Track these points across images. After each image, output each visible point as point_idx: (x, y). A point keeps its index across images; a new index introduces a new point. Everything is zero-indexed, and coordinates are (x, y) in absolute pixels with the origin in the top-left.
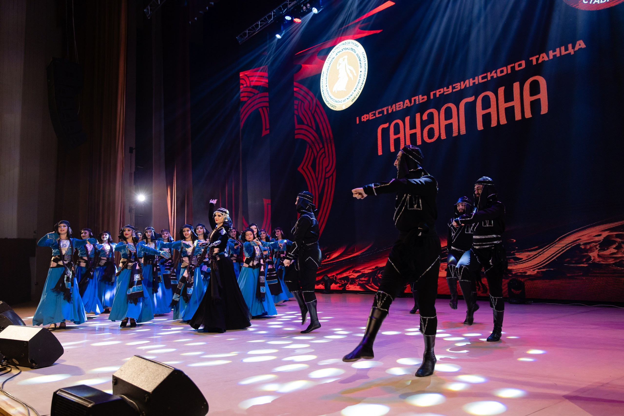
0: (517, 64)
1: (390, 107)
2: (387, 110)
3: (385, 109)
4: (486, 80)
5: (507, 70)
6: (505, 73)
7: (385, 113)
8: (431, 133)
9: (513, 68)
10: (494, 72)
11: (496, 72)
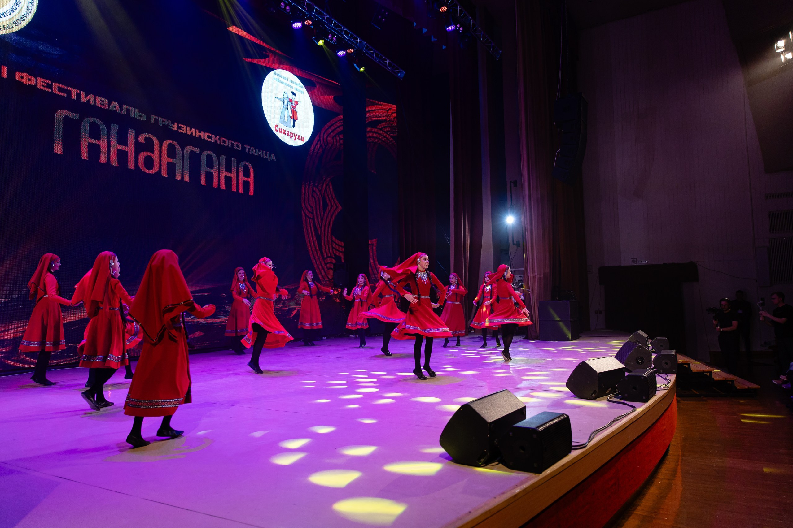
0: (235, 143)
1: (83, 94)
2: (78, 95)
3: (74, 92)
4: (210, 140)
5: (228, 143)
6: (226, 145)
7: (74, 97)
8: (149, 162)
9: (232, 144)
10: (218, 137)
11: (219, 139)
